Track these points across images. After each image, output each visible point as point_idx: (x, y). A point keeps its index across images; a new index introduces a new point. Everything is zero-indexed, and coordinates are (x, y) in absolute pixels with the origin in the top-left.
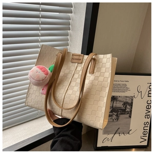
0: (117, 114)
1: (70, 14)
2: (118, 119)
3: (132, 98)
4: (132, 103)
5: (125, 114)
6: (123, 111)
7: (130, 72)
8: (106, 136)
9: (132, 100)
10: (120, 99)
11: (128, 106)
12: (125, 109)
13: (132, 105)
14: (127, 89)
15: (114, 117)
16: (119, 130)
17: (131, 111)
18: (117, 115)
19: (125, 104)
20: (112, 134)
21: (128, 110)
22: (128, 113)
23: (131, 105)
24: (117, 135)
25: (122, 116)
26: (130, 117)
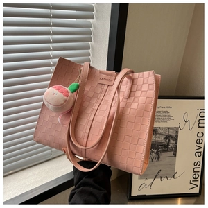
0: (157, 151)
1: (91, 21)
2: (158, 158)
3: (177, 130)
4: (177, 136)
5: (168, 151)
6: (166, 148)
7: (173, 95)
8: (143, 181)
9: (177, 132)
10: (160, 131)
11: (171, 141)
12: (168, 145)
13: (177, 140)
14: (170, 118)
15: (154, 155)
16: (161, 173)
17: (176, 147)
18: (157, 153)
19: (168, 137)
20: (151, 178)
21: (171, 146)
22: (172, 150)
23: (176, 138)
24: (158, 180)
25: (164, 155)
26: (175, 155)
